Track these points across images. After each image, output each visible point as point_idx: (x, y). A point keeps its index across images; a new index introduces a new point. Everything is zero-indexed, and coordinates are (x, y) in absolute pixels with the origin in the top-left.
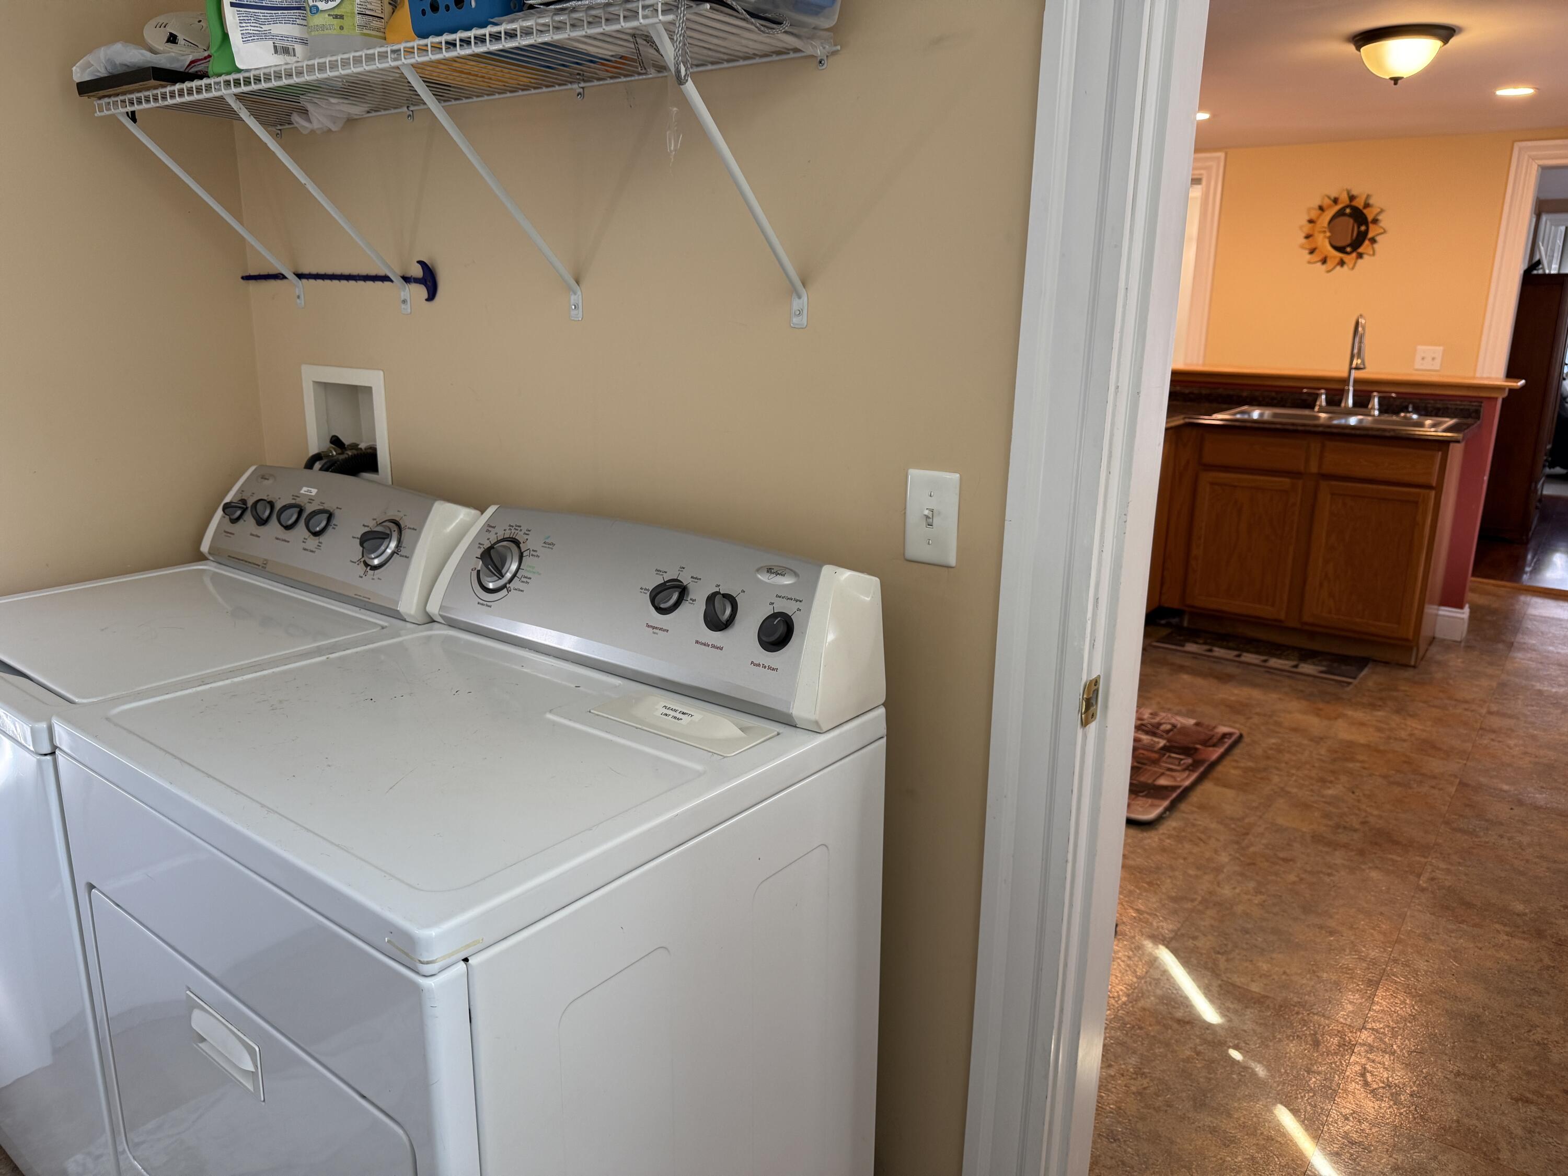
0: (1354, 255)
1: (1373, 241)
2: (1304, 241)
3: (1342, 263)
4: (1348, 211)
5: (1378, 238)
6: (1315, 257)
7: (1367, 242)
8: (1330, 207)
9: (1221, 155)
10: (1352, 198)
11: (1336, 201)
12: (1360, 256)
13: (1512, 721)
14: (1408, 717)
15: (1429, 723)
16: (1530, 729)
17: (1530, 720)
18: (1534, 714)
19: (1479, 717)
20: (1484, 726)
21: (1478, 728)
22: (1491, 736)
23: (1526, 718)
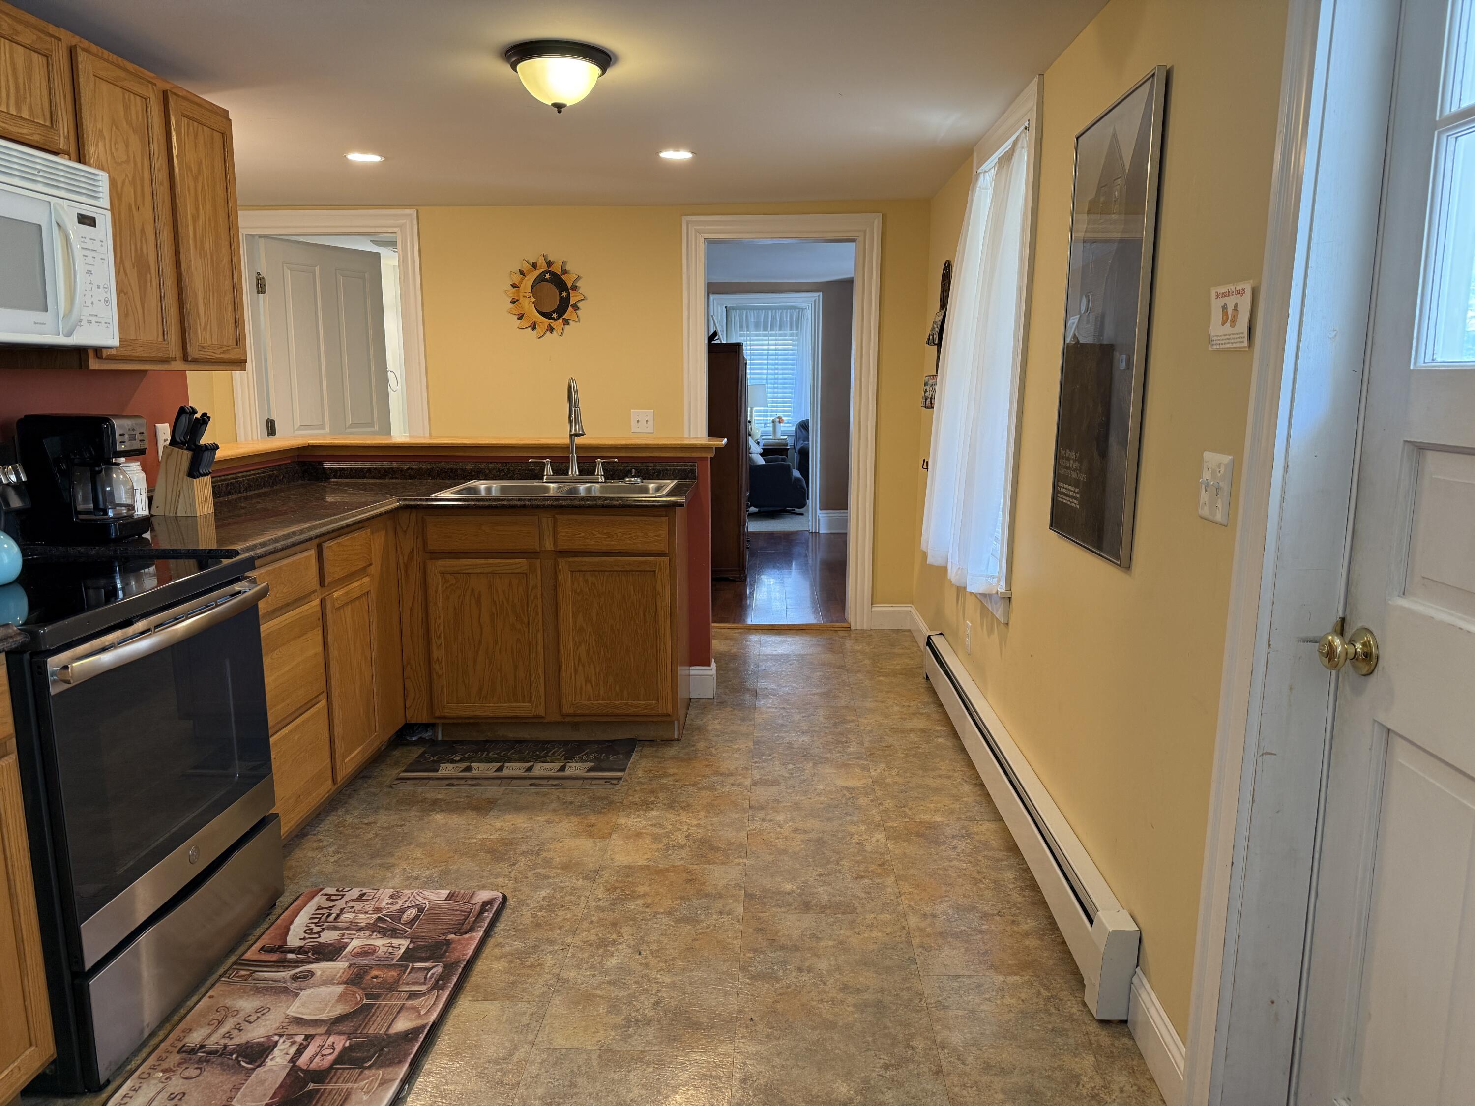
0: (561, 320)
1: (576, 307)
3: (551, 329)
4: (548, 276)
6: (524, 323)
7: (570, 308)
8: (530, 271)
9: (413, 211)
10: (549, 264)
11: (534, 265)
12: (566, 322)
13: (775, 789)
14: (681, 811)
15: (702, 813)
16: (793, 795)
17: (790, 783)
18: (792, 774)
19: (746, 792)
20: (753, 803)
21: (748, 807)
22: (761, 814)
23: (786, 781)
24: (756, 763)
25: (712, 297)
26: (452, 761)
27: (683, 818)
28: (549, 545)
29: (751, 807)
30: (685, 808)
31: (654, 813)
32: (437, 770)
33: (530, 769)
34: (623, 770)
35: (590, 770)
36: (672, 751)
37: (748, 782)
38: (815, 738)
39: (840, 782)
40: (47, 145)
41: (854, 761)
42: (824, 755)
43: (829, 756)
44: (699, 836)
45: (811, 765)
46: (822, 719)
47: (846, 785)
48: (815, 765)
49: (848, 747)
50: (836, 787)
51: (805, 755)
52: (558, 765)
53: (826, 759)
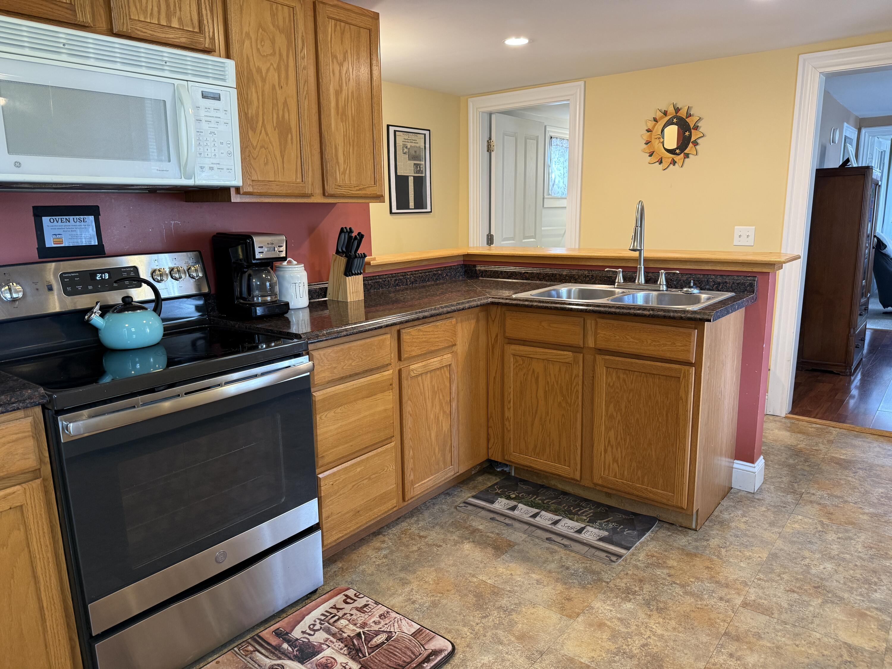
0: (682, 155)
1: (696, 144)
2: (645, 146)
3: (674, 162)
4: (675, 120)
5: (699, 141)
6: (654, 159)
7: (691, 145)
8: (661, 118)
9: (582, 83)
10: (677, 110)
11: (665, 113)
12: (687, 156)
13: (763, 619)
14: (655, 613)
15: (673, 623)
16: (780, 634)
17: (784, 617)
18: (792, 606)
19: (730, 612)
20: (730, 628)
21: (723, 632)
22: (732, 647)
23: (781, 613)
24: (760, 579)
25: (863, 131)
26: (508, 498)
27: (652, 623)
28: (591, 343)
29: (726, 634)
30: (659, 610)
31: (628, 606)
32: (492, 502)
33: (556, 523)
34: (628, 548)
35: (601, 539)
36: (682, 540)
37: (738, 601)
38: (841, 569)
39: (844, 636)
40: (193, 45)
41: (875, 613)
42: (841, 594)
43: (846, 595)
44: (655, 650)
45: (820, 601)
46: (859, 547)
47: (849, 641)
48: (825, 602)
49: (876, 591)
50: (836, 641)
51: (819, 587)
52: (578, 525)
53: (842, 599)
